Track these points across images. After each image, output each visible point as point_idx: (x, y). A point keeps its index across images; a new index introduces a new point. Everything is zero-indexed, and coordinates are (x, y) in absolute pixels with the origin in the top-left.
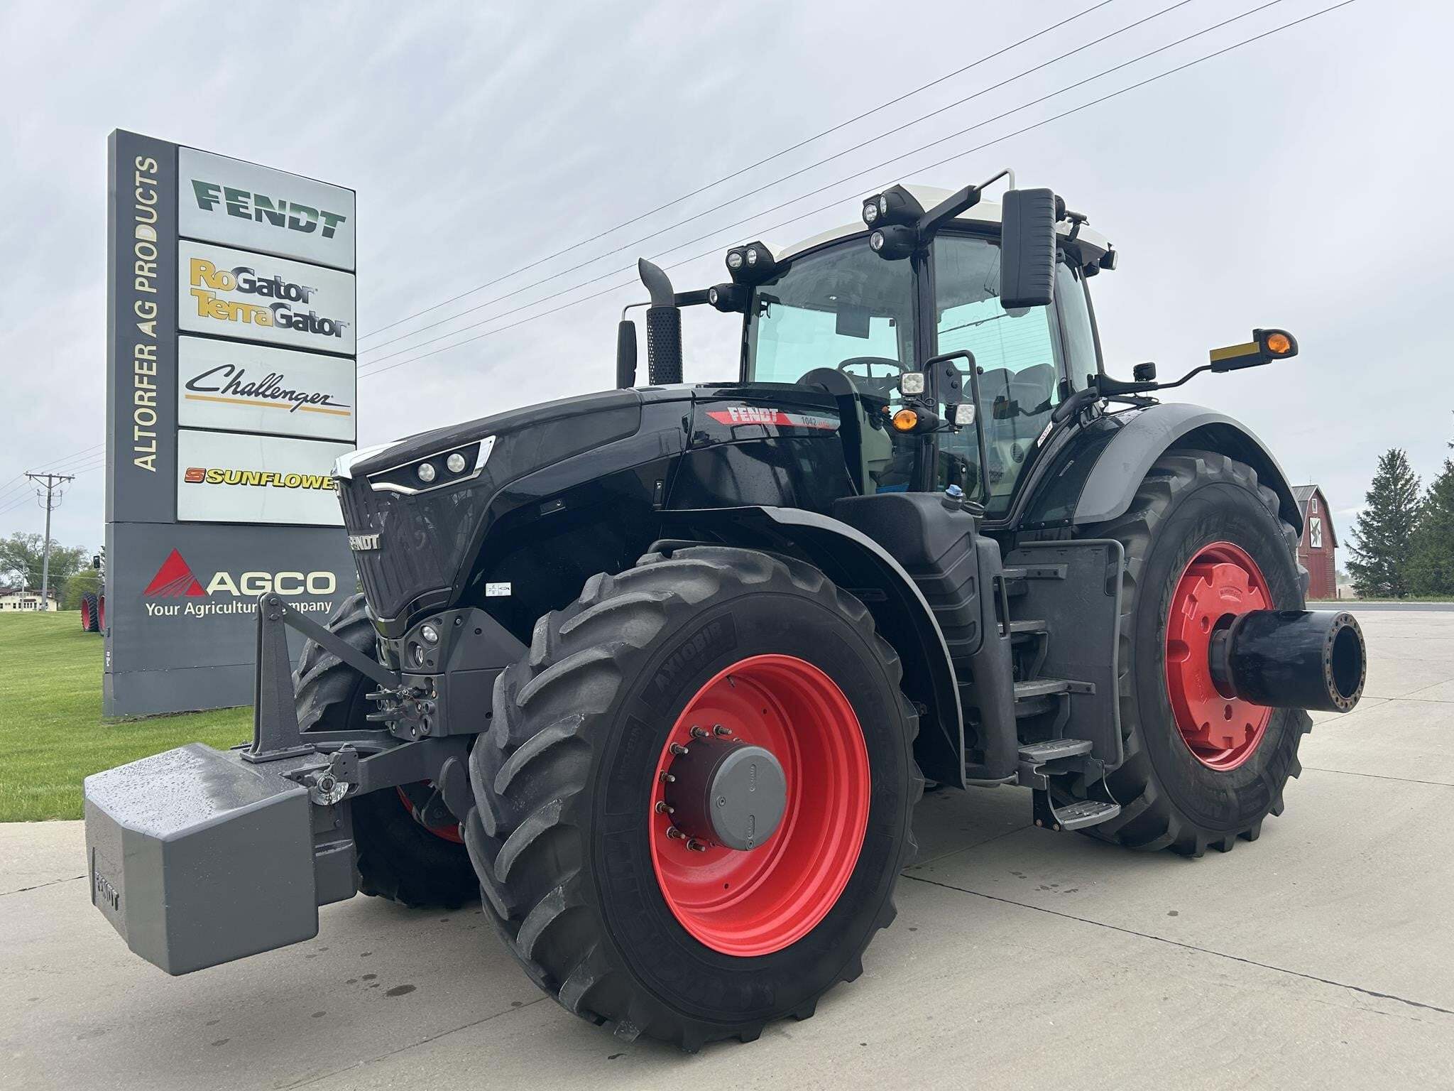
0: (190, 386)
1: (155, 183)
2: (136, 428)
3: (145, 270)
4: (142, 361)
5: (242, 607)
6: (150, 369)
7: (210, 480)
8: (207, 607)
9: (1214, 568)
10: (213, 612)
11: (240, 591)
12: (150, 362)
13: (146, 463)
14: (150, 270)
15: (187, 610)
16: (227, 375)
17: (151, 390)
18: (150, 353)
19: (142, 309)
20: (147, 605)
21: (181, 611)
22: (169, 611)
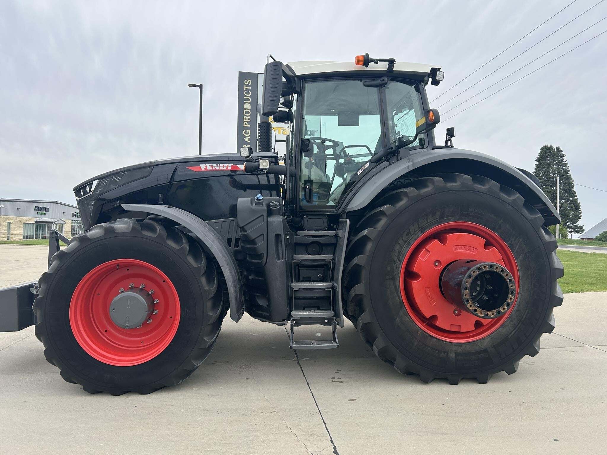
1: (250, 88)
9: (448, 235)
14: (248, 119)
19: (245, 133)
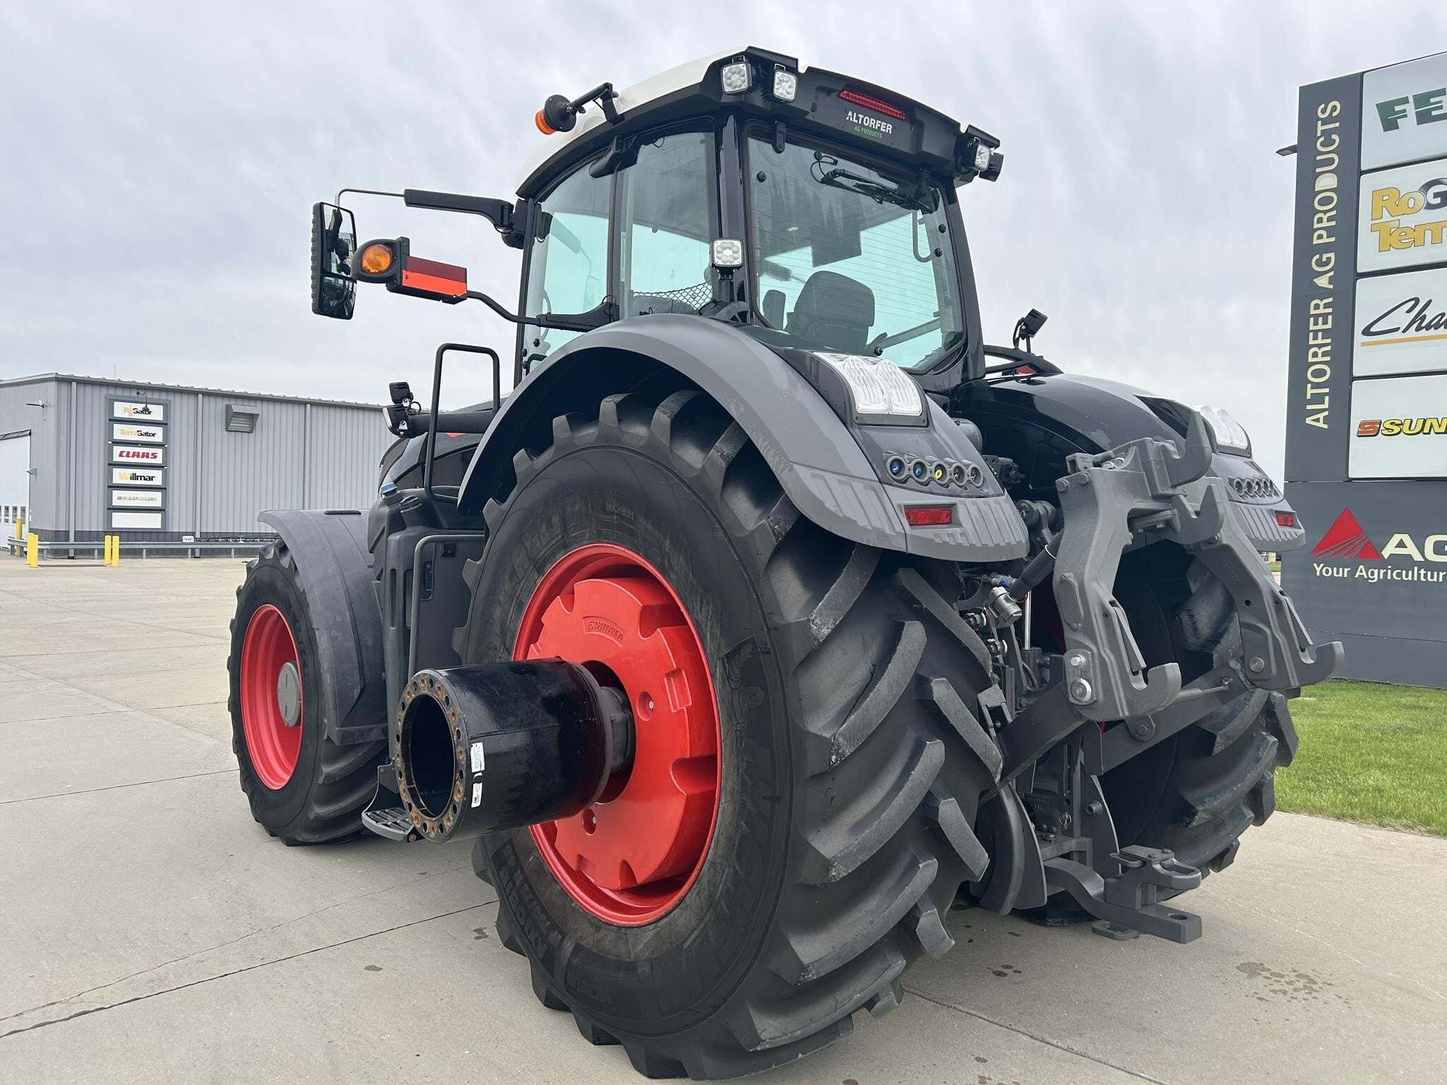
0: (1367, 332)
1: (1337, 125)
2: (1309, 386)
3: (1323, 221)
4: (1316, 317)
5: (1426, 576)
6: (1325, 322)
7: (1386, 432)
8: (1382, 571)
9: (578, 584)
10: (1389, 578)
11: (1423, 555)
12: (1325, 316)
13: (1318, 420)
14: (1328, 221)
15: (1358, 573)
16: (1409, 311)
17: (1326, 345)
18: (1326, 306)
19: (1319, 262)
20: (1315, 565)
21: (1352, 573)
22: (1338, 573)
